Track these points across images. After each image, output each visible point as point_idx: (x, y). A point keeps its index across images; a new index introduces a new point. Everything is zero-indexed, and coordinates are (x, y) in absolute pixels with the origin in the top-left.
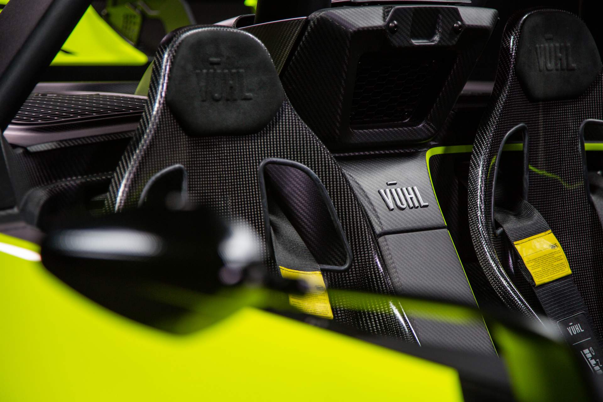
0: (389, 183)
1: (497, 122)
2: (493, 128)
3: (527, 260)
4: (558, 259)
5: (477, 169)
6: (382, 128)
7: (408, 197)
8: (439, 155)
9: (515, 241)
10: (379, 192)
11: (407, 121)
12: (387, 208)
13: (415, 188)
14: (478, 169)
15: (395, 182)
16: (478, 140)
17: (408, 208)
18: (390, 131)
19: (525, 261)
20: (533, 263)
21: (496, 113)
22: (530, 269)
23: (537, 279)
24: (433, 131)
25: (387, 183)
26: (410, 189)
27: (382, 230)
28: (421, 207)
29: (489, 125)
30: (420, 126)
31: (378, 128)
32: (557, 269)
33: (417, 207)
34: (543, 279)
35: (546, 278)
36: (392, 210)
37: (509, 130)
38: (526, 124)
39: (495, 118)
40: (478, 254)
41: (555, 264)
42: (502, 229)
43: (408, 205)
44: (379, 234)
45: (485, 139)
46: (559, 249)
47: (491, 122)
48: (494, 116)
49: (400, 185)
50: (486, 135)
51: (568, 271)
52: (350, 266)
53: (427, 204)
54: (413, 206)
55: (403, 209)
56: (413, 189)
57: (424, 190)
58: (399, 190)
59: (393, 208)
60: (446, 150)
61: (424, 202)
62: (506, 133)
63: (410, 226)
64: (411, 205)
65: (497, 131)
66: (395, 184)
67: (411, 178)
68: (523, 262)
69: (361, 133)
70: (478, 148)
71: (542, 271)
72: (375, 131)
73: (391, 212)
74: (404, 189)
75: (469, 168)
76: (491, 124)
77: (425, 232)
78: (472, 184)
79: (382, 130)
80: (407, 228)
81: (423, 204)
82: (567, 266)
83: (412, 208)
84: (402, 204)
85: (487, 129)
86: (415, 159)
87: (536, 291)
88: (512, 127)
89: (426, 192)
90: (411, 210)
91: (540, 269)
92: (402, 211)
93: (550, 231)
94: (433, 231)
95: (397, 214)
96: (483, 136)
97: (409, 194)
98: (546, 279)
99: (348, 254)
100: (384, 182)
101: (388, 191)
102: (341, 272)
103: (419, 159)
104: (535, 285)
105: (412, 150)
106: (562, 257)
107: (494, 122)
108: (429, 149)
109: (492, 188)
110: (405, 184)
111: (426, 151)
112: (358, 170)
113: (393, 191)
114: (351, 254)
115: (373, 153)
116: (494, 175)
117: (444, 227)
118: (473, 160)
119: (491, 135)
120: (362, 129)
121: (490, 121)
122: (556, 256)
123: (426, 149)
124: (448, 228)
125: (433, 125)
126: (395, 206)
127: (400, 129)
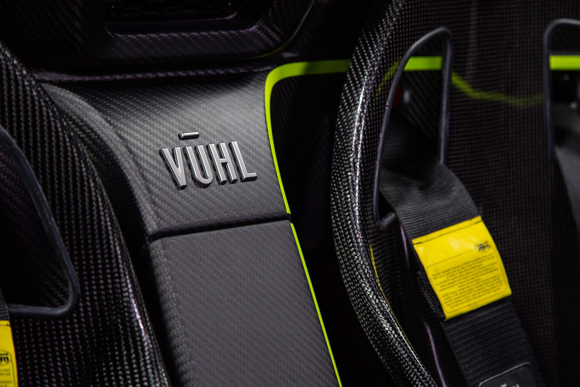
0: (183, 135)
1: (394, 25)
2: (386, 36)
3: (434, 273)
4: (488, 270)
5: (351, 111)
6: (176, 32)
7: (218, 162)
8: (296, 78)
9: (416, 237)
10: (161, 154)
11: (231, 17)
12: (173, 185)
13: (235, 144)
14: (355, 112)
15: (197, 133)
16: (357, 58)
17: (216, 182)
18: (193, 36)
19: (430, 273)
20: (444, 278)
21: (393, 9)
22: (437, 289)
23: (449, 307)
24: (277, 38)
25: (179, 136)
26: (224, 146)
27: (158, 227)
28: (243, 180)
29: (379, 32)
30: (254, 28)
31: (167, 31)
32: (487, 288)
33: (235, 181)
34: (460, 306)
35: (465, 304)
36: (183, 187)
37: (417, 39)
38: (449, 28)
39: (391, 18)
40: (343, 266)
41: (483, 278)
42: (393, 216)
43: (217, 178)
44: (151, 236)
45: (369, 56)
46: (493, 251)
47: (382, 26)
48: (389, 14)
49: (205, 138)
50: (373, 49)
51: (505, 290)
52: (75, 308)
53: (254, 174)
54: (225, 179)
55: (205, 186)
56: (230, 147)
57: (251, 148)
58: (201, 149)
59: (184, 183)
60: (308, 69)
61: (249, 170)
62: (411, 44)
63: (215, 218)
64: (223, 178)
65: (393, 43)
66: (196, 137)
67: (230, 125)
68: (425, 275)
69: (132, 40)
70: (357, 73)
71: (458, 292)
72: (162, 37)
73: (181, 191)
74: (213, 147)
75: (338, 109)
76: (383, 29)
77: (246, 228)
78: (340, 137)
79: (176, 35)
80: (209, 223)
81: (246, 174)
82: (503, 282)
83: (224, 183)
84: (205, 176)
85: (375, 37)
86: (244, 88)
87: (446, 329)
88: (423, 35)
89: (255, 150)
90: (221, 186)
91: (455, 288)
92: (203, 190)
93: (479, 218)
94: (261, 225)
95: (193, 195)
96: (367, 50)
97: (221, 156)
98: (464, 307)
99: (70, 284)
100: (174, 132)
101: (178, 150)
102: (56, 318)
103: (252, 87)
104: (444, 317)
105: (242, 70)
106: (497, 266)
107: (388, 27)
108: (274, 68)
109: (377, 146)
110: (214, 137)
111: (269, 71)
112: (124, 109)
113: (190, 150)
114: (77, 285)
115: (163, 75)
116: (382, 122)
117: (284, 217)
118: (346, 94)
119: (382, 49)
120: (135, 33)
121: (381, 23)
122: (485, 263)
123: (269, 68)
124: (292, 218)
125: (277, 28)
126: (190, 180)
127: (214, 33)
